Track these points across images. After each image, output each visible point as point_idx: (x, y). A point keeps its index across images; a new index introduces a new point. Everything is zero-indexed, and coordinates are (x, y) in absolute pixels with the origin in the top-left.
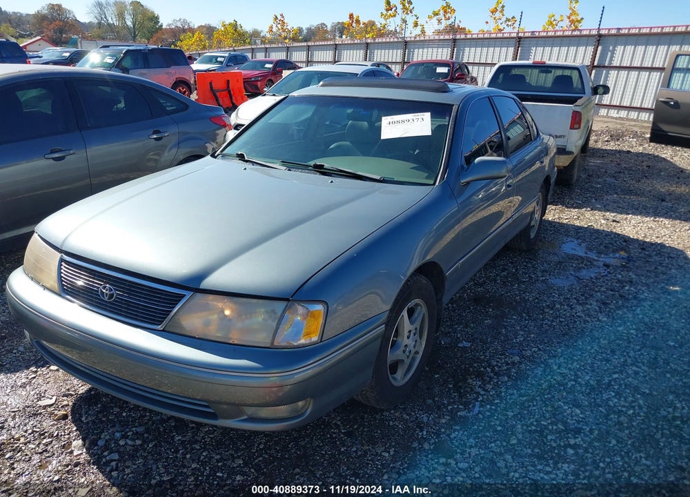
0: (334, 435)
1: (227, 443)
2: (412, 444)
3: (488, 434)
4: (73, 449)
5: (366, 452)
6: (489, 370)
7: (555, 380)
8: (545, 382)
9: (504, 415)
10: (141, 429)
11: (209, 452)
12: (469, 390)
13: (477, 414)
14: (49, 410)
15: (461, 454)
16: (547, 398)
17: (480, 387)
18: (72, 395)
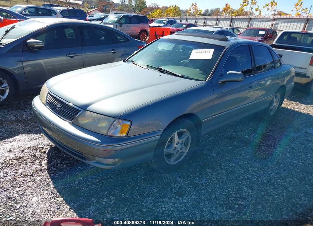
0: (138, 179)
1: (96, 173)
2: (168, 188)
3: (203, 192)
4: (42, 163)
5: (147, 187)
6: (219, 167)
7: (247, 177)
8: (242, 176)
9: (215, 186)
10: (67, 162)
11: (88, 175)
12: (205, 173)
13: (203, 183)
14: (40, 149)
15: (187, 197)
16: (238, 183)
17: (210, 173)
18: (50, 145)
